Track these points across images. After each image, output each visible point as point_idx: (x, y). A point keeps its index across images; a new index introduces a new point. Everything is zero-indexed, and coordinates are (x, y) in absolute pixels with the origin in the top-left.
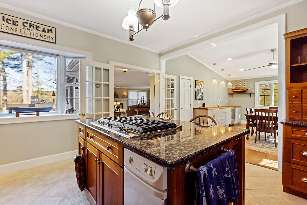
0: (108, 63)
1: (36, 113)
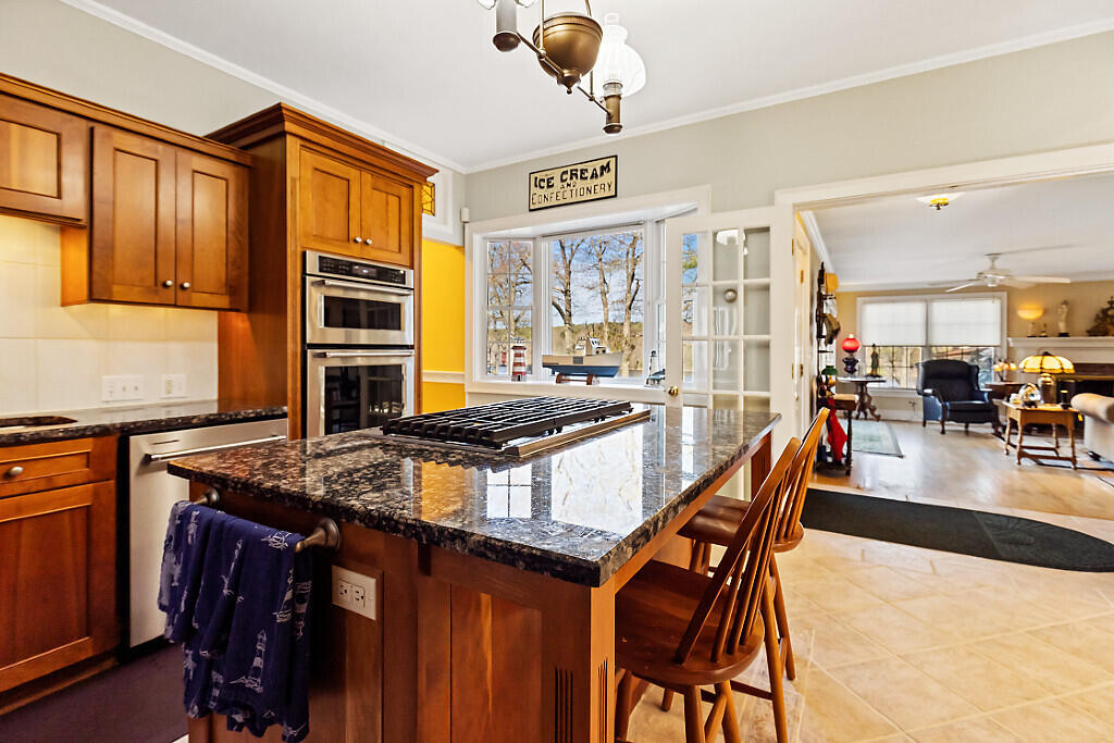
0: (771, 202)
1: (585, 378)
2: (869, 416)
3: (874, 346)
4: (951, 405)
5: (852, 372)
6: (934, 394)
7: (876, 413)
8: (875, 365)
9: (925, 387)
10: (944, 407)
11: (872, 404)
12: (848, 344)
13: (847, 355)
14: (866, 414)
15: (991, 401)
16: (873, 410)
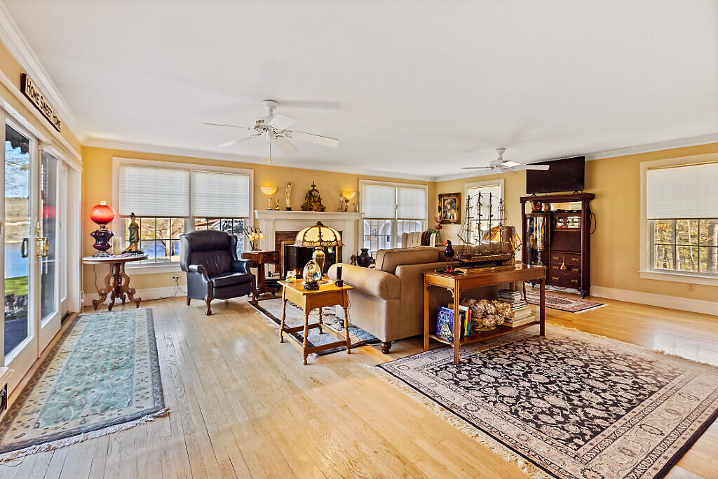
2: (127, 300)
3: (133, 216)
4: (216, 280)
5: (104, 248)
6: (200, 270)
7: (135, 297)
8: (135, 240)
9: (190, 263)
10: (210, 284)
11: (131, 286)
12: (98, 213)
13: (97, 227)
14: (123, 299)
15: (249, 271)
16: (131, 294)
